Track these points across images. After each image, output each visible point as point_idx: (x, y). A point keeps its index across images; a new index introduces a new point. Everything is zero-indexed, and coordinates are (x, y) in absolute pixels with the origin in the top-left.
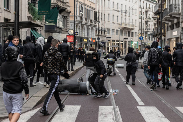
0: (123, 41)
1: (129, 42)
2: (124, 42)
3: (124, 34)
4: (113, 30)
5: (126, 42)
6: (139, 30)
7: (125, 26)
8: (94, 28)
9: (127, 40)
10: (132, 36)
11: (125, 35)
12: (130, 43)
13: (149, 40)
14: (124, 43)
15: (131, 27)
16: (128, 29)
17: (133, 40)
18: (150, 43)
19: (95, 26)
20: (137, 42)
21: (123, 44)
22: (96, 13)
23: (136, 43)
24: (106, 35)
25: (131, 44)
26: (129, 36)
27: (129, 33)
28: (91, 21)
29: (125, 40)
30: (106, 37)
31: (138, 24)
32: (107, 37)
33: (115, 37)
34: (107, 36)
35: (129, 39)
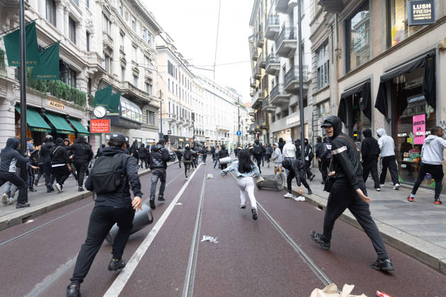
4: (211, 131)
8: (192, 128)
15: (227, 129)
16: (224, 130)
19: (193, 126)
22: (193, 114)
27: (226, 134)
28: (187, 121)
31: (232, 127)
33: (213, 137)
35: (226, 139)
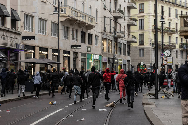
0: (69, 53)
1: (83, 54)
2: (71, 53)
3: (71, 36)
5: (76, 53)
6: (103, 31)
7: (73, 16)
9: (78, 50)
10: (90, 42)
11: (73, 39)
12: (85, 57)
13: (121, 53)
14: (71, 56)
17: (91, 52)
18: (121, 60)
20: (100, 56)
21: (69, 58)
23: (97, 57)
24: (19, 30)
25: (89, 59)
26: (83, 41)
29: (74, 50)
30: (20, 38)
32: (24, 38)
34: (23, 35)
